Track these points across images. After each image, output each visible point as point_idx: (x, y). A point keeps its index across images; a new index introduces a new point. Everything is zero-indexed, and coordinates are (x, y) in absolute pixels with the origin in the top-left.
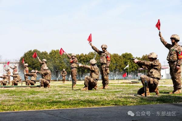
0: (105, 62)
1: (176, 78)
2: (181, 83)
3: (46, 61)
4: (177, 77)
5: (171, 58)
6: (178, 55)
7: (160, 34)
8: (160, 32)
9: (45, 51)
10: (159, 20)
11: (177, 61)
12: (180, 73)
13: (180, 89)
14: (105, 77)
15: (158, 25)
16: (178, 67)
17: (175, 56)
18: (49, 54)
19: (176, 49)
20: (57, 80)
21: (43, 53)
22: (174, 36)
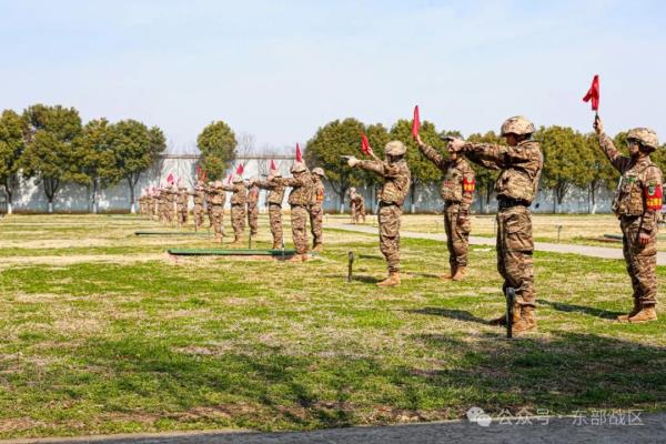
0: (458, 195)
1: (638, 271)
2: (655, 287)
3: (322, 173)
4: (642, 269)
5: (623, 207)
6: (645, 197)
7: (596, 124)
8: (597, 117)
9: (379, 125)
10: (596, 78)
11: (642, 216)
12: (653, 253)
13: (651, 305)
14: (457, 244)
15: (593, 95)
16: (643, 235)
17: (638, 201)
18: (388, 132)
19: (641, 177)
20: (413, 211)
21: (371, 130)
22: (639, 133)
